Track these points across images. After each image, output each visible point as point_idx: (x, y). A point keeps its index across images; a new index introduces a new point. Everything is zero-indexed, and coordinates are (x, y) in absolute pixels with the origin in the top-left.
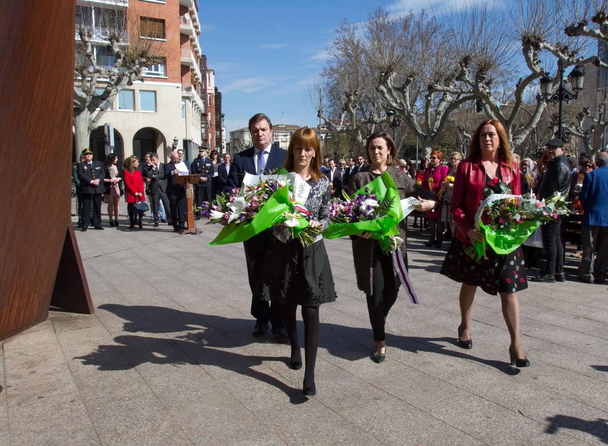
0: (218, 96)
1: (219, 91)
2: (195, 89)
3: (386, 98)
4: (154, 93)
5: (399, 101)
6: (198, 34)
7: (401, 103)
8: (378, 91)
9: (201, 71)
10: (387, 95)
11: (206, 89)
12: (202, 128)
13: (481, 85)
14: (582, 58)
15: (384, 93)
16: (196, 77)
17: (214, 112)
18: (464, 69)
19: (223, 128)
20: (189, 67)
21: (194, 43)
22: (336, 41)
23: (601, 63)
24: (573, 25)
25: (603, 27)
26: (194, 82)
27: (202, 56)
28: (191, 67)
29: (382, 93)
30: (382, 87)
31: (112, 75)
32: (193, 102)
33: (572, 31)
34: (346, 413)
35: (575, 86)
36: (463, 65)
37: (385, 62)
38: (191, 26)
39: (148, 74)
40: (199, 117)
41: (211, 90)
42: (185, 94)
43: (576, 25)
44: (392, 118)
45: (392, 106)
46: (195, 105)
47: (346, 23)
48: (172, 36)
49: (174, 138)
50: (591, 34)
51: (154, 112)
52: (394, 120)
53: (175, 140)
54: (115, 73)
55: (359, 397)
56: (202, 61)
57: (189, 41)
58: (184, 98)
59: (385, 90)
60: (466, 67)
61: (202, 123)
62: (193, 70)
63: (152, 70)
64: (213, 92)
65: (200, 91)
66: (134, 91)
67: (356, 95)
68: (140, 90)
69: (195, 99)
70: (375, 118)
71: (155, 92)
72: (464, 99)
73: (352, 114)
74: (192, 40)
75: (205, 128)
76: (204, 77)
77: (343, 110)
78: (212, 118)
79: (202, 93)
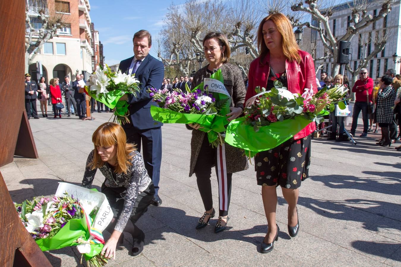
0: (101, 46)
1: (101, 43)
2: (88, 42)
3: (195, 46)
4: (64, 44)
6: (89, 10)
8: (191, 42)
9: (91, 32)
10: (196, 44)
11: (94, 42)
12: (92, 64)
13: (247, 38)
14: (301, 23)
15: (194, 43)
16: (88, 35)
17: (99, 55)
18: (238, 29)
19: (104, 65)
20: (84, 30)
21: (86, 16)
22: (168, 15)
23: (311, 26)
24: (295, 5)
25: (311, 6)
26: (87, 38)
27: (91, 23)
29: (193, 43)
30: (193, 40)
31: (41, 32)
32: (87, 49)
33: (294, 8)
34: (174, 197)
35: (297, 38)
36: (237, 27)
37: (195, 25)
38: (84, 6)
39: (61, 33)
40: (91, 58)
41: (97, 43)
42: (82, 45)
43: (297, 5)
45: (199, 50)
46: (88, 51)
47: (173, 4)
48: (74, 11)
50: (305, 10)
51: (64, 55)
52: (200, 58)
53: (77, 71)
55: (181, 190)
56: (92, 26)
57: (84, 15)
58: (82, 47)
59: (195, 42)
60: (239, 28)
61: (92, 61)
62: (86, 31)
63: (62, 31)
64: (98, 44)
65: (91, 43)
66: (52, 43)
67: (179, 44)
68: (56, 43)
69: (88, 47)
70: (190, 57)
71: (65, 43)
72: (239, 46)
73: (177, 55)
74: (86, 14)
75: (94, 64)
76: (93, 35)
77: (172, 53)
78: (98, 58)
79: (92, 44)
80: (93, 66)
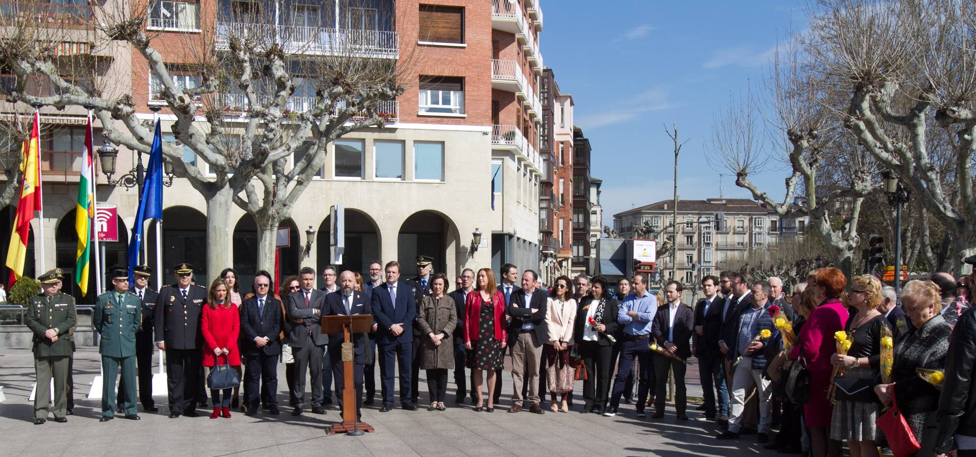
0: (581, 146)
1: (584, 136)
2: (526, 134)
4: (440, 146)
6: (535, 29)
9: (543, 99)
11: (551, 134)
12: (541, 209)
15: (862, 132)
16: (529, 111)
17: (571, 177)
19: (593, 209)
20: (514, 94)
21: (525, 48)
26: (524, 122)
27: (544, 70)
28: (517, 94)
31: (269, 121)
32: (520, 160)
38: (518, 16)
39: (431, 110)
40: (536, 190)
41: (562, 133)
42: (502, 144)
46: (526, 166)
48: (477, 37)
49: (476, 231)
51: (438, 181)
53: (475, 235)
54: (276, 118)
56: (547, 80)
57: (515, 44)
58: (499, 153)
61: (541, 200)
62: (521, 99)
63: (438, 104)
64: (570, 138)
65: (538, 140)
68: (415, 142)
69: (525, 153)
71: (443, 143)
74: (521, 43)
75: (548, 209)
76: (548, 111)
78: (566, 189)
79: (544, 141)
80: (544, 214)
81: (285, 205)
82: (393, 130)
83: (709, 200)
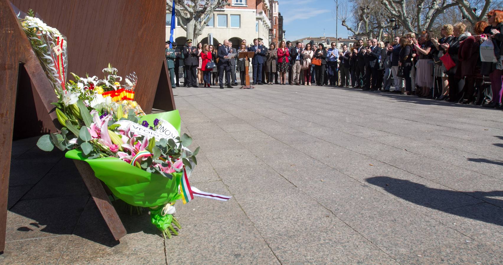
0: (281, 19)
1: (281, 15)
2: (265, 13)
3: (388, 8)
5: (396, 9)
7: (399, 11)
8: (382, 4)
9: (270, 2)
11: (272, 14)
12: (269, 38)
15: (387, 5)
16: (266, 6)
17: (278, 28)
26: (265, 9)
29: (385, 5)
30: (385, 1)
32: (264, 21)
39: (236, 4)
40: (268, 32)
41: (275, 14)
42: (258, 16)
44: (394, 23)
45: (392, 14)
46: (265, 23)
49: (251, 44)
51: (239, 28)
52: (395, 25)
58: (258, 19)
59: (387, 3)
61: (269, 35)
62: (264, 1)
63: (238, 2)
64: (277, 15)
65: (268, 15)
66: (227, 15)
67: (369, 9)
68: (231, 15)
69: (265, 19)
71: (240, 15)
73: (365, 22)
75: (271, 38)
76: (271, 6)
77: (360, 20)
78: (276, 32)
79: (270, 16)
80: (270, 40)
81: (200, 30)
82: (224, 11)
83: (320, 38)
